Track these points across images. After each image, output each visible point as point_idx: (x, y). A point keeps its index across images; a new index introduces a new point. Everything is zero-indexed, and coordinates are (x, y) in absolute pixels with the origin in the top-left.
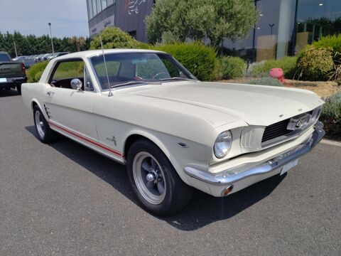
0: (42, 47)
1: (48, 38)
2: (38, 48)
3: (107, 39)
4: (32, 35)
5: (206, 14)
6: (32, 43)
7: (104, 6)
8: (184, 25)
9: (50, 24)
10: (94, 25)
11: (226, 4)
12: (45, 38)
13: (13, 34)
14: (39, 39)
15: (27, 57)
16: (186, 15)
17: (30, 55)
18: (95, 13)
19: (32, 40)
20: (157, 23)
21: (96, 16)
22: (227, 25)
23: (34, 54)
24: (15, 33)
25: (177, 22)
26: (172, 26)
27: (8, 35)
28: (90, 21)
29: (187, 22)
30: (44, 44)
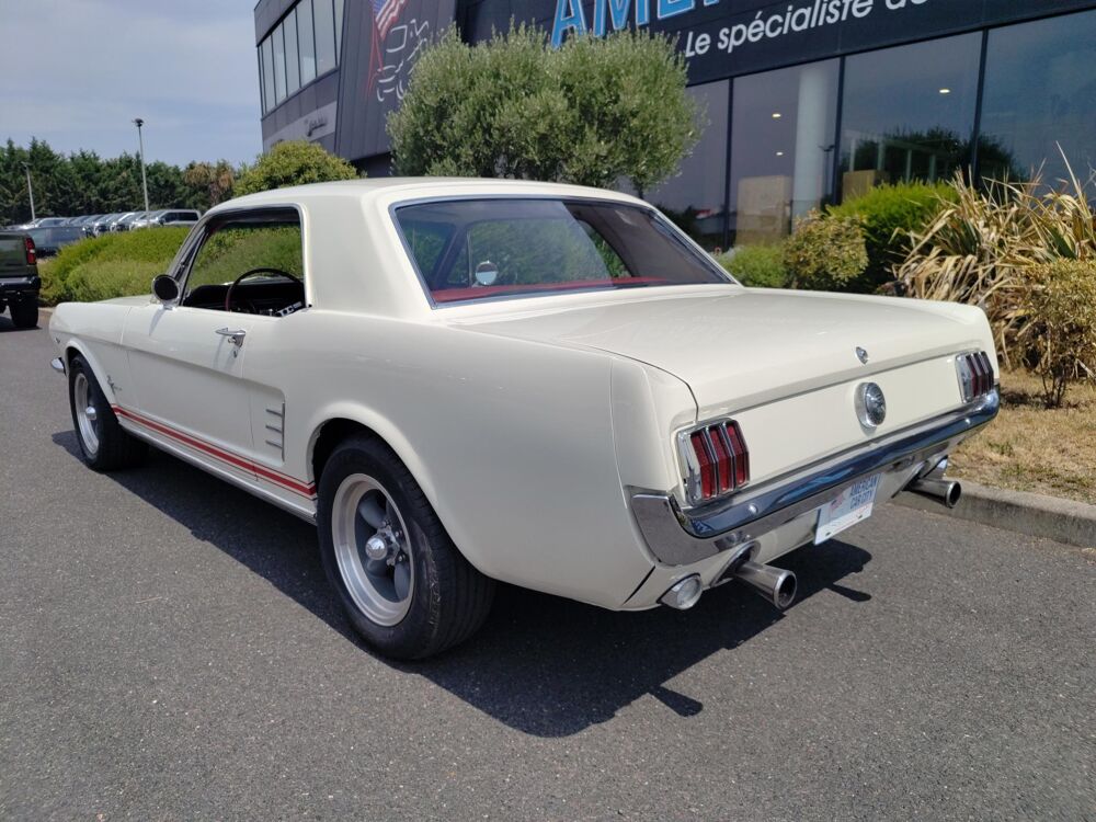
0: (117, 189)
1: (139, 163)
2: (104, 193)
3: (279, 175)
4: (88, 151)
5: (543, 116)
6: (87, 178)
7: (309, 75)
8: (487, 144)
9: (139, 123)
10: (276, 130)
11: (601, 89)
12: (127, 163)
13: (27, 147)
14: (109, 165)
15: (65, 221)
16: (493, 115)
17: (78, 214)
18: (282, 96)
19: (88, 168)
20: (415, 135)
21: (285, 103)
22: (602, 148)
23: (90, 213)
24: (34, 146)
25: (471, 133)
26: (457, 144)
27: (12, 151)
28: (266, 118)
29: (496, 134)
30: (126, 182)
